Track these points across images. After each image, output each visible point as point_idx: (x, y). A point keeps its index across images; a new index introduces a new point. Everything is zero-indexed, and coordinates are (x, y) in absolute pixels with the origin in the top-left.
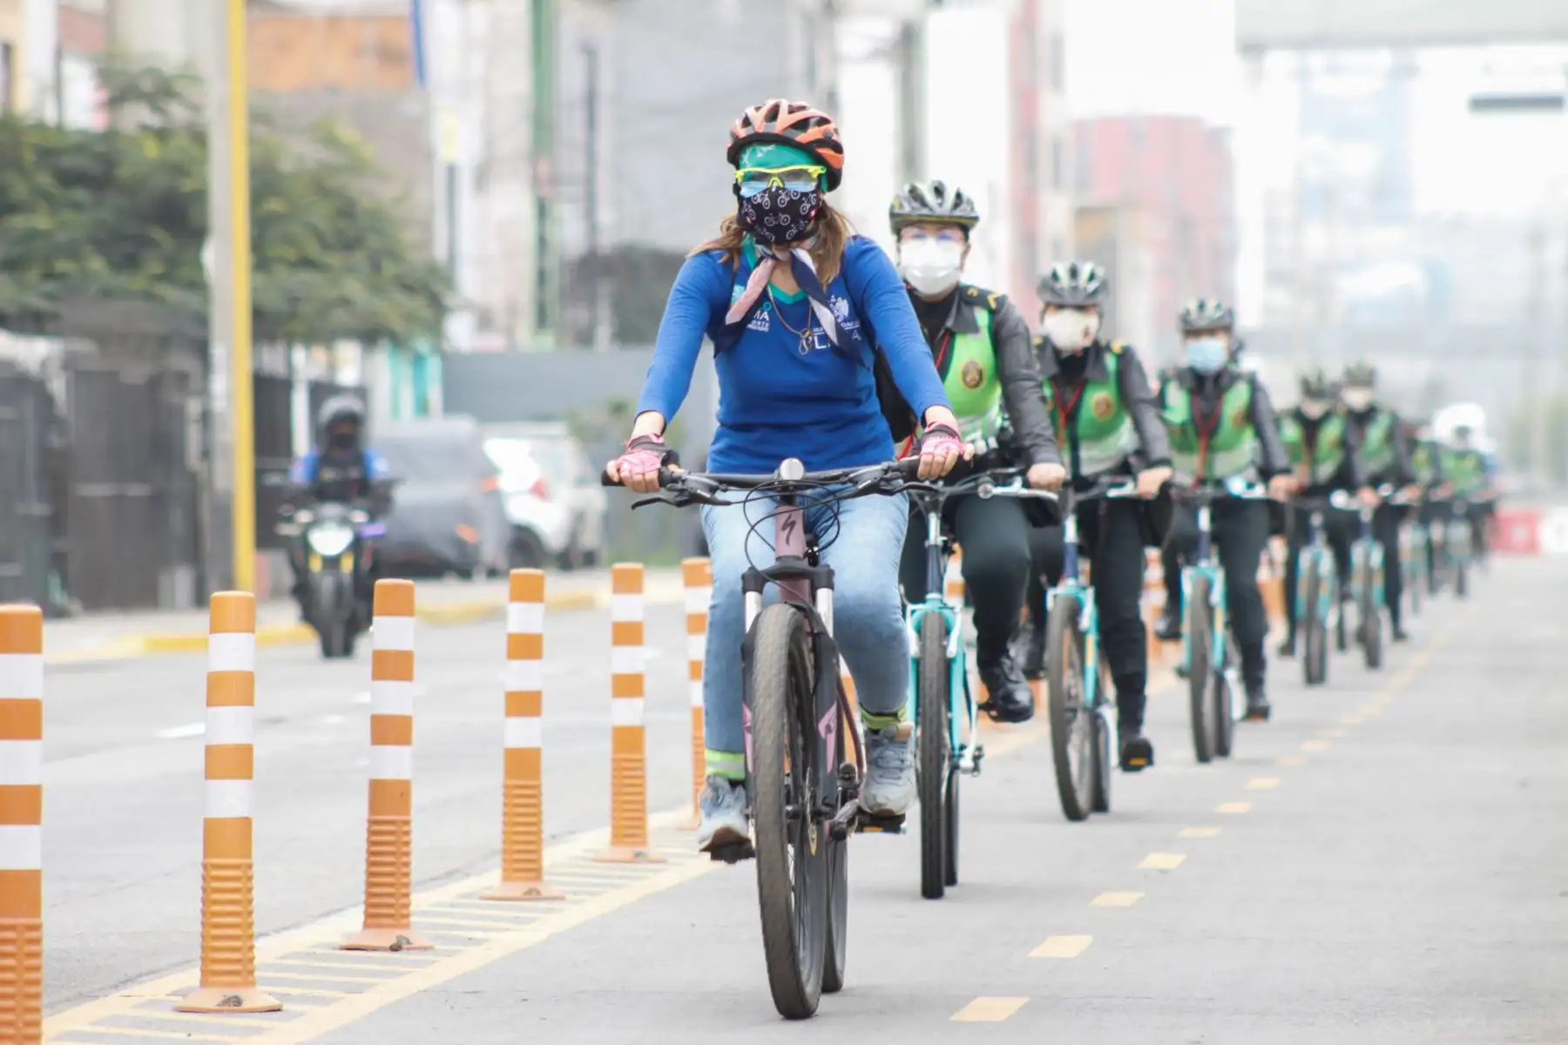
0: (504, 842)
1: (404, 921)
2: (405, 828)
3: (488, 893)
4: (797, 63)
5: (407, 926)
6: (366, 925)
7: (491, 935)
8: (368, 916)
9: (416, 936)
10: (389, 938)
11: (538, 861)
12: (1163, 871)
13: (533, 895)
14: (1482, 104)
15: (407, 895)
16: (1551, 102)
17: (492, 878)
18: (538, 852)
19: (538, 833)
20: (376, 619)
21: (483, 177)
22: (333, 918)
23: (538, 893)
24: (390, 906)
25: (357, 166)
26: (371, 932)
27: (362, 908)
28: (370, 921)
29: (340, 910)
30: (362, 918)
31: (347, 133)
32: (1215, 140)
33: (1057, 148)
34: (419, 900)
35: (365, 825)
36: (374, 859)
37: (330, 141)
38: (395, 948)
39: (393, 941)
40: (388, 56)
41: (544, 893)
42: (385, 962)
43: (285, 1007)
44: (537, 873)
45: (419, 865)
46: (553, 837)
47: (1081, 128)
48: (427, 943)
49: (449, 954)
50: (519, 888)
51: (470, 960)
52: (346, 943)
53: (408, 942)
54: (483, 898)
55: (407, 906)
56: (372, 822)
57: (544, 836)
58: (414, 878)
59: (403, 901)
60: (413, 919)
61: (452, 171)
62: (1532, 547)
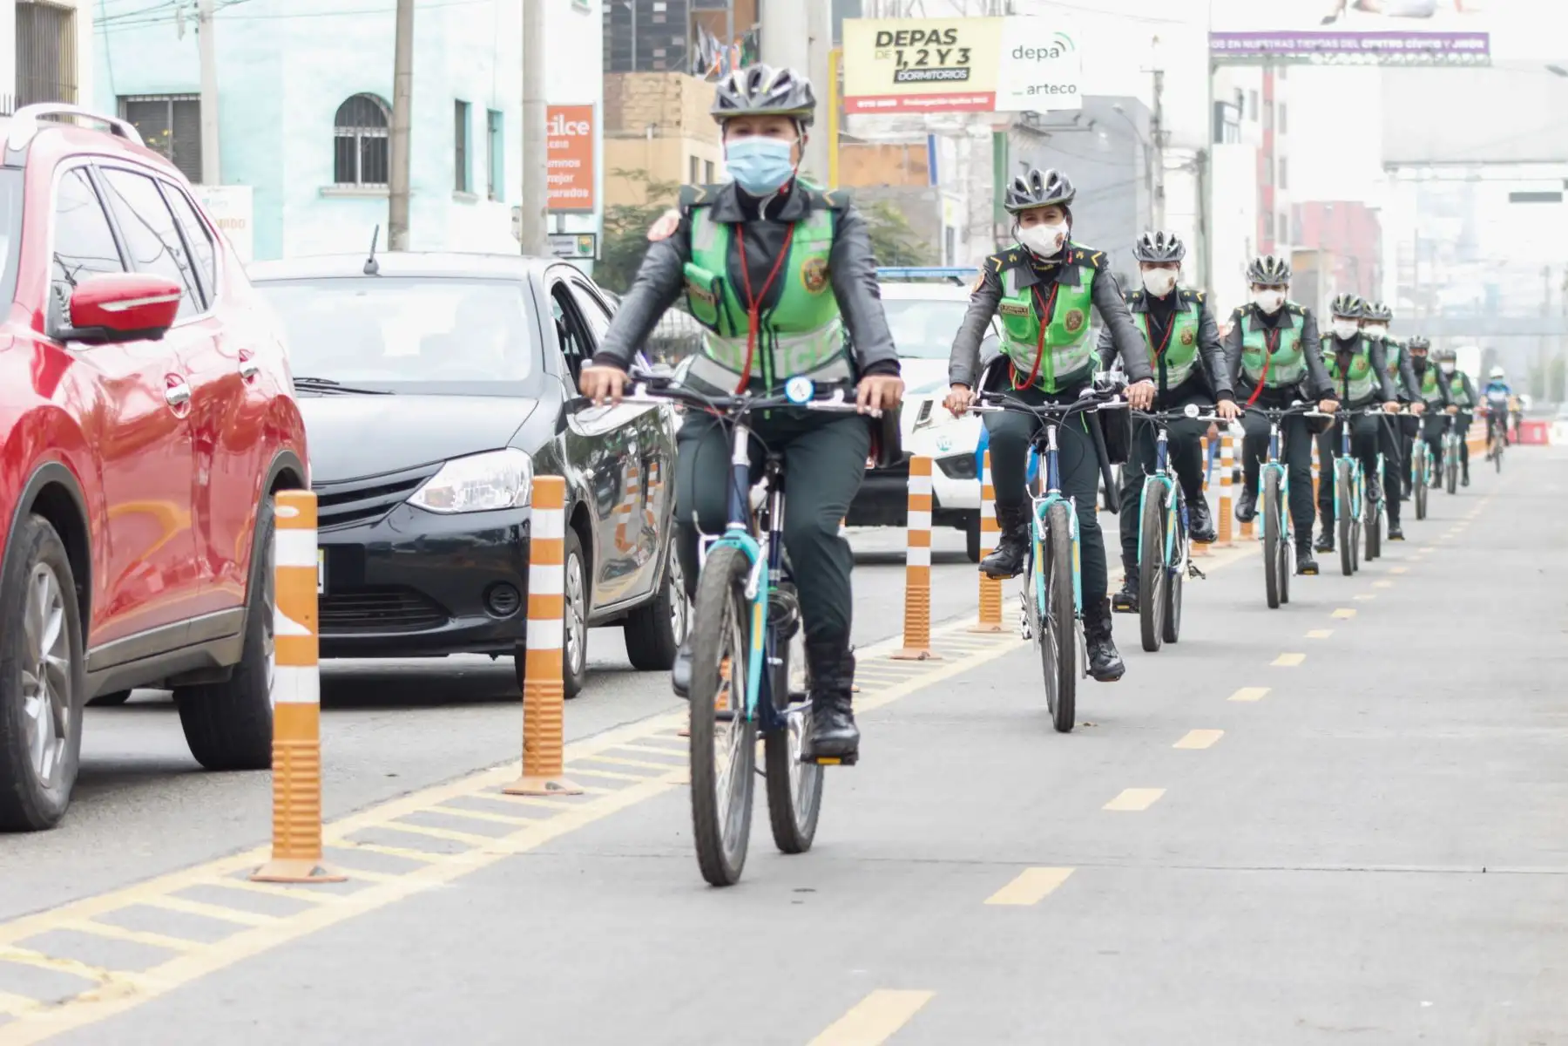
0: (981, 600)
1: (926, 644)
2: (927, 593)
3: (971, 629)
4: (1141, 172)
5: (928, 646)
6: (905, 646)
7: (974, 652)
8: (906, 641)
9: (932, 652)
10: (917, 652)
11: (999, 611)
12: (1344, 619)
13: (997, 630)
14: (1516, 197)
15: (927, 630)
16: (1556, 197)
17: (974, 621)
18: (999, 606)
19: (999, 596)
20: (910, 477)
21: (967, 235)
22: (887, 642)
23: (999, 629)
24: (919, 635)
25: (898, 228)
26: (908, 649)
27: (903, 636)
28: (908, 643)
29: (890, 637)
30: (902, 642)
31: (893, 211)
32: (1370, 215)
33: (1283, 218)
34: (934, 632)
35: (905, 591)
36: (909, 609)
37: (884, 214)
38: (921, 658)
39: (920, 655)
40: (916, 168)
41: (1003, 629)
42: (916, 666)
43: (861, 690)
44: (998, 618)
45: (934, 613)
46: (1007, 598)
47: (1296, 208)
48: (939, 656)
49: (950, 662)
50: (989, 626)
51: (962, 665)
52: (894, 656)
53: (929, 655)
54: (969, 631)
55: (927, 635)
56: (908, 589)
57: (1003, 598)
58: (931, 620)
59: (925, 632)
60: (930, 643)
61: (950, 230)
62: (1544, 441)
